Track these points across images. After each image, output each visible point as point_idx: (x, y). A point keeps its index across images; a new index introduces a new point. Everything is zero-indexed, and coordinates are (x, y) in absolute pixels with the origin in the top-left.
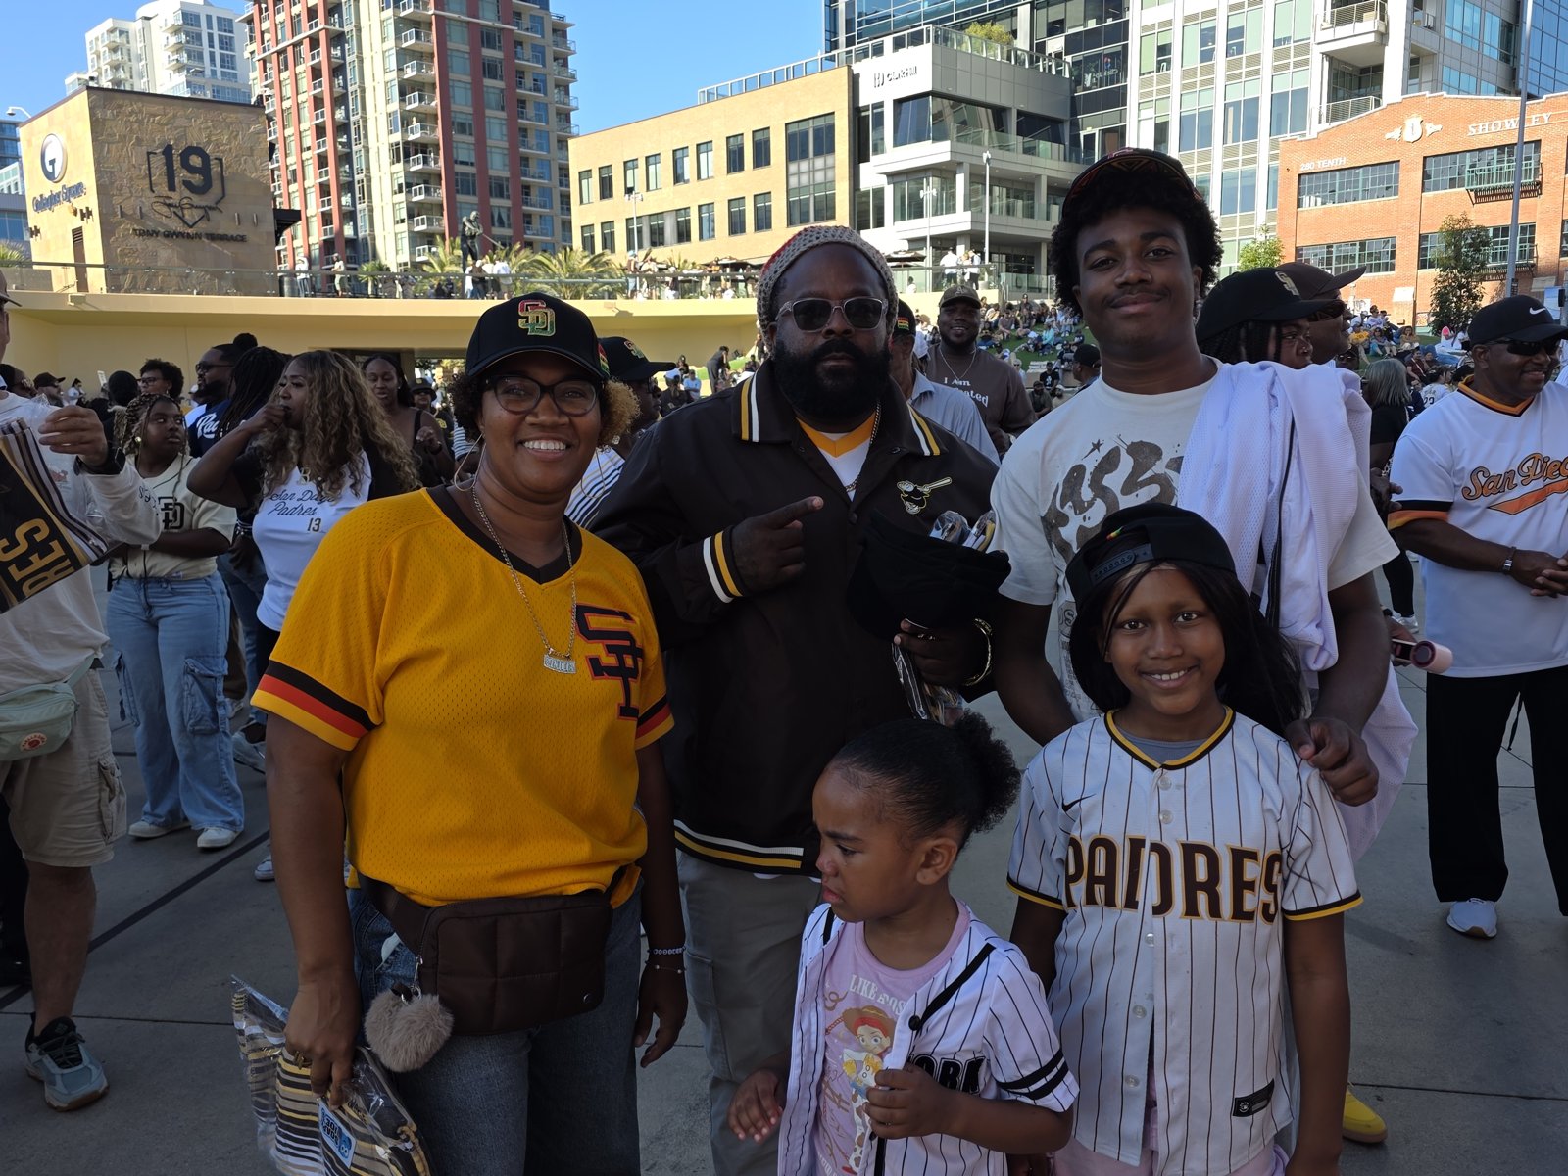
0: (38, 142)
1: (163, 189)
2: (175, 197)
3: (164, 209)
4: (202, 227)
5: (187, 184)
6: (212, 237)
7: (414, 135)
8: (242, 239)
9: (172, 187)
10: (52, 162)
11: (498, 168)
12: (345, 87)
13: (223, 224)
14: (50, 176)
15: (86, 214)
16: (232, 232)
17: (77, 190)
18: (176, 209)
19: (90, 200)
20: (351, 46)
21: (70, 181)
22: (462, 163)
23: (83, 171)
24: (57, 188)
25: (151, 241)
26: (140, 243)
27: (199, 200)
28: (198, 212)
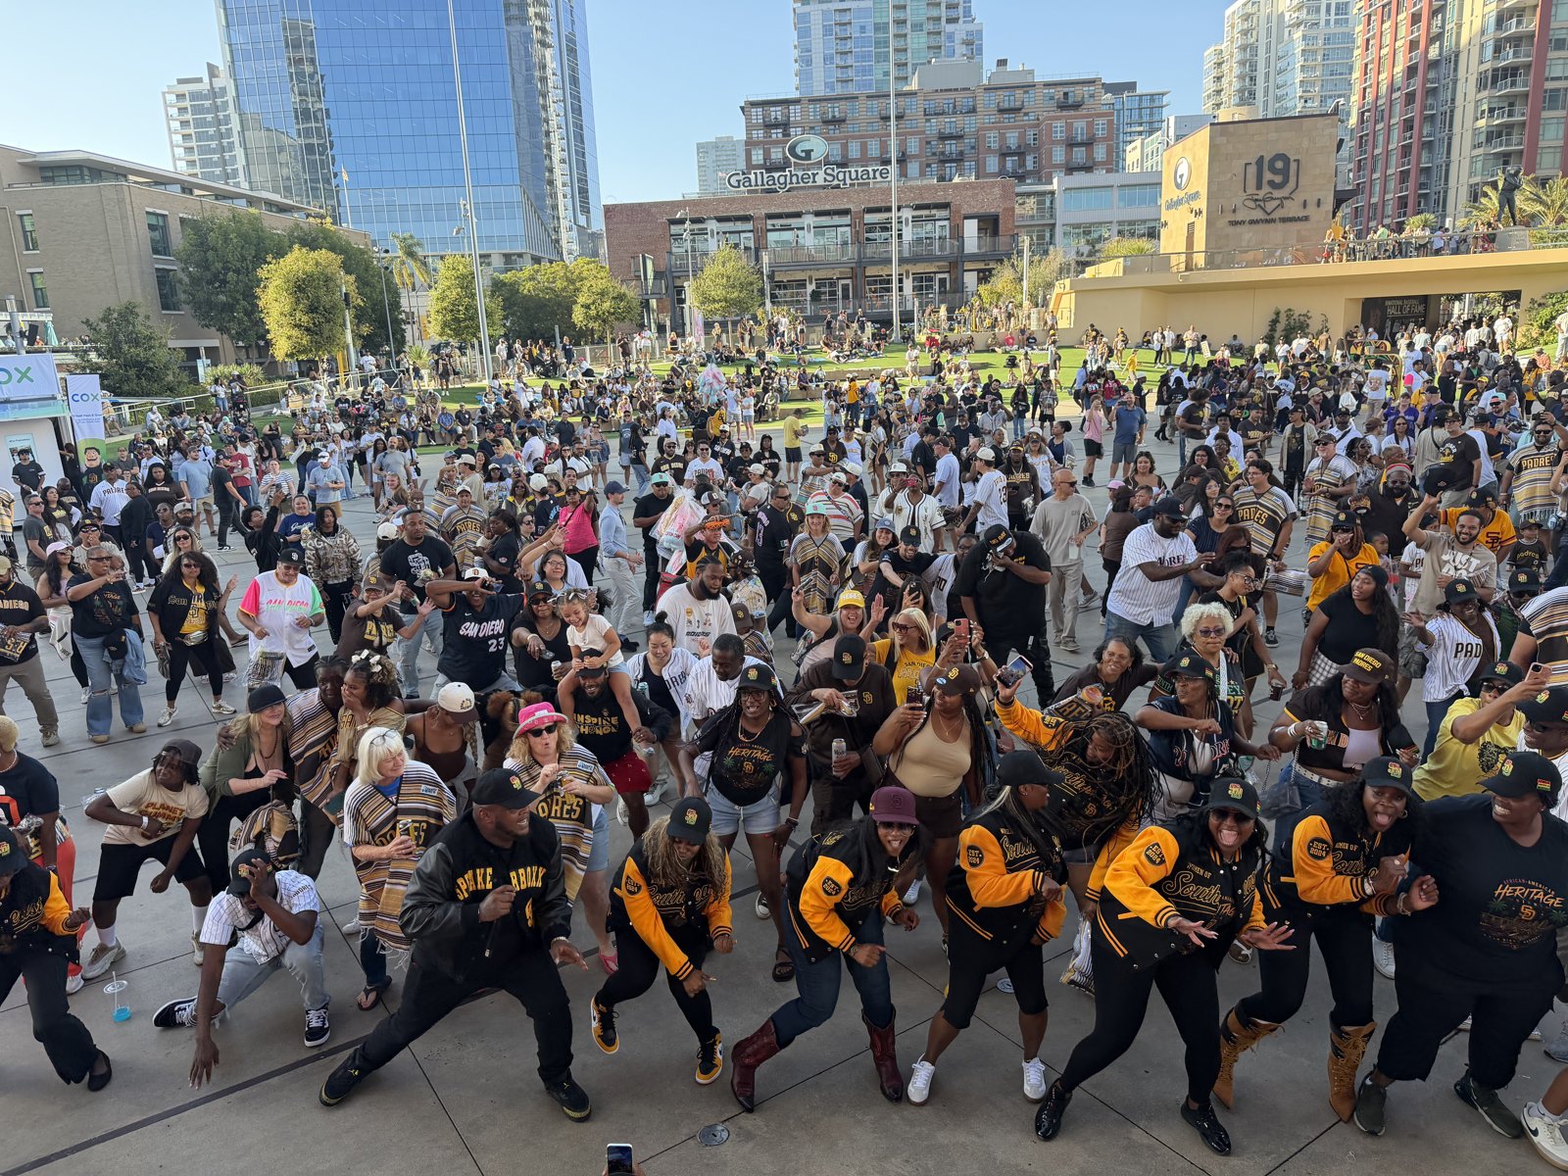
0: (1173, 162)
1: (1252, 188)
3: (1252, 204)
4: (1279, 214)
5: (1271, 183)
6: (1284, 220)
8: (1306, 218)
9: (1259, 187)
10: (1181, 176)
13: (1292, 209)
14: (1178, 186)
15: (1199, 213)
16: (1301, 214)
17: (1196, 196)
18: (1261, 203)
19: (1202, 204)
21: (1191, 190)
23: (1201, 185)
24: (1182, 194)
25: (1239, 229)
26: (1231, 230)
27: (1277, 194)
28: (1277, 202)
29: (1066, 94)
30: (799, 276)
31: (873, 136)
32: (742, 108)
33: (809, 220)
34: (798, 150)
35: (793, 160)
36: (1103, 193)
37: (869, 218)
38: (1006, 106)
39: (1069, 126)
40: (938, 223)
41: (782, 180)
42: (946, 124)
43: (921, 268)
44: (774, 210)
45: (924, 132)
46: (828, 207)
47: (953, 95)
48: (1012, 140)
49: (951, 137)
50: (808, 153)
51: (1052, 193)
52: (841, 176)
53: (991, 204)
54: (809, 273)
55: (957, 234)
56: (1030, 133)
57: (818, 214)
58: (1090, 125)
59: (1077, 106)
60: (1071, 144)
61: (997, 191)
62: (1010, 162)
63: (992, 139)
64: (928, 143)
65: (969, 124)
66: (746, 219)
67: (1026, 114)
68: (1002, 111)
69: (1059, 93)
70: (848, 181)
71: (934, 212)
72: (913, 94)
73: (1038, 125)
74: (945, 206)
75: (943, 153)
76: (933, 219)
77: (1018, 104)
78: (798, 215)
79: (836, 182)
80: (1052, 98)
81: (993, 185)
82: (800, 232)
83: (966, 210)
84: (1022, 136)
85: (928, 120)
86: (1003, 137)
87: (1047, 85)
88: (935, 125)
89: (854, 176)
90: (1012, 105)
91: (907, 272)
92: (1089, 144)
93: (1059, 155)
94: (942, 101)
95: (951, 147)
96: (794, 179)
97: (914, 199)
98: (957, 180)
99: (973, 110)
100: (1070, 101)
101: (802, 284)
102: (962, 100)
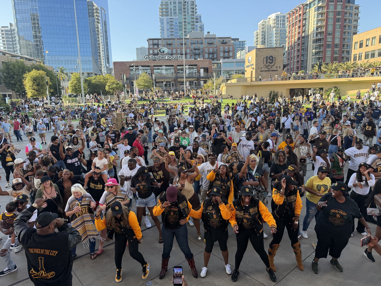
0: (248, 57)
1: (265, 63)
2: (267, 64)
3: (265, 67)
4: (271, 69)
5: (269, 62)
6: (272, 71)
7: (319, 37)
8: (277, 70)
9: (267, 63)
10: (250, 60)
11: (337, 41)
12: (305, 29)
13: (274, 68)
14: (249, 62)
15: (253, 69)
17: (253, 65)
18: (267, 67)
19: (254, 66)
20: (307, 20)
21: (252, 63)
22: (328, 42)
23: (254, 62)
24: (250, 64)
25: (262, 72)
26: (261, 73)
27: (271, 65)
28: (270, 67)
29: (223, 40)
30: (162, 80)
31: (179, 48)
32: (147, 40)
33: (164, 67)
34: (161, 51)
35: (160, 53)
36: (232, 63)
37: (178, 67)
38: (210, 42)
39: (224, 48)
40: (194, 69)
41: (157, 58)
42: (196, 46)
43: (190, 80)
44: (155, 65)
45: (191, 48)
46: (168, 64)
47: (197, 39)
48: (211, 50)
49: (197, 49)
50: (164, 51)
51: (220, 63)
52: (171, 57)
53: (206, 65)
54: (164, 80)
55: (199, 72)
56: (215, 49)
57: (166, 66)
58: (229, 48)
59: (226, 43)
60: (224, 52)
61: (208, 62)
62: (210, 56)
63: (206, 50)
64: (192, 50)
65: (201, 46)
66: (149, 66)
67: (214, 45)
68: (209, 44)
69: (222, 40)
70: (173, 59)
71: (193, 67)
72: (188, 39)
73: (217, 47)
74: (196, 65)
75: (195, 53)
76: (193, 68)
77: (212, 42)
78: (161, 66)
79: (170, 59)
80: (220, 41)
81: (207, 61)
82: (162, 70)
83: (201, 66)
84: (213, 50)
85: (192, 45)
86: (209, 50)
87: (219, 38)
88: (193, 46)
89: (174, 57)
90: (211, 42)
91: (187, 80)
92: (228, 52)
93: (222, 54)
94: (195, 41)
95: (197, 52)
96: (160, 58)
97: (189, 63)
98: (198, 59)
99: (202, 43)
100: (224, 42)
101: (162, 82)
102: (199, 41)
